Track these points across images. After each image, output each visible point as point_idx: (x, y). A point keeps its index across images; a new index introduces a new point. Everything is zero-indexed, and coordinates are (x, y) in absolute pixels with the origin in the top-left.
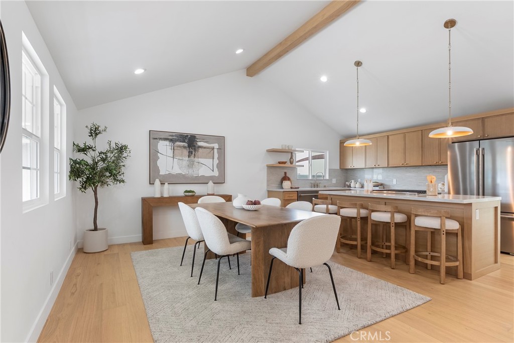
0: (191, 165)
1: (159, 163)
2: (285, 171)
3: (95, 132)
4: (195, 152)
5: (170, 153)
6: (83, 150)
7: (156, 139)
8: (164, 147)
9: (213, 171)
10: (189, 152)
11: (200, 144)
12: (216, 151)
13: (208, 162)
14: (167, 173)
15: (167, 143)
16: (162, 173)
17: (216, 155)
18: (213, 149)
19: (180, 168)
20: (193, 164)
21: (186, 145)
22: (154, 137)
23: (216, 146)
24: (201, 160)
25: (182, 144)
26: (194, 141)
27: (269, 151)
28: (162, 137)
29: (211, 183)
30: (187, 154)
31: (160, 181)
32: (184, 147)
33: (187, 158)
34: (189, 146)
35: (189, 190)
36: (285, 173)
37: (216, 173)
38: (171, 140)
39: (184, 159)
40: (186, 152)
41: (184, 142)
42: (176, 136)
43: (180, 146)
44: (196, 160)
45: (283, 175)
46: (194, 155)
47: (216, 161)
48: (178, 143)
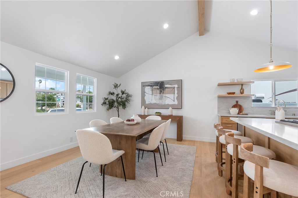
0: (161, 98)
1: (146, 98)
2: (237, 100)
3: (116, 86)
4: (163, 91)
5: (151, 92)
6: (112, 94)
7: (144, 86)
8: (148, 89)
9: (174, 101)
10: (160, 91)
11: (166, 86)
12: (176, 89)
13: (171, 96)
14: (149, 103)
15: (149, 87)
16: (147, 103)
17: (176, 92)
18: (174, 88)
19: (155, 100)
20: (162, 98)
21: (158, 87)
22: (144, 85)
23: (176, 86)
24: (167, 95)
25: (156, 87)
26: (163, 85)
27: (220, 85)
28: (147, 85)
29: (170, 109)
30: (159, 92)
31: (144, 107)
32: (158, 89)
33: (159, 95)
34: (160, 88)
35: (158, 112)
36: (237, 102)
37: (176, 103)
38: (151, 86)
39: (157, 95)
40: (158, 91)
41: (158, 86)
42: (153, 83)
43: (155, 89)
44: (164, 95)
45: (235, 103)
46: (163, 92)
47: (176, 95)
48: (154, 87)
